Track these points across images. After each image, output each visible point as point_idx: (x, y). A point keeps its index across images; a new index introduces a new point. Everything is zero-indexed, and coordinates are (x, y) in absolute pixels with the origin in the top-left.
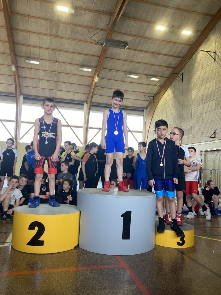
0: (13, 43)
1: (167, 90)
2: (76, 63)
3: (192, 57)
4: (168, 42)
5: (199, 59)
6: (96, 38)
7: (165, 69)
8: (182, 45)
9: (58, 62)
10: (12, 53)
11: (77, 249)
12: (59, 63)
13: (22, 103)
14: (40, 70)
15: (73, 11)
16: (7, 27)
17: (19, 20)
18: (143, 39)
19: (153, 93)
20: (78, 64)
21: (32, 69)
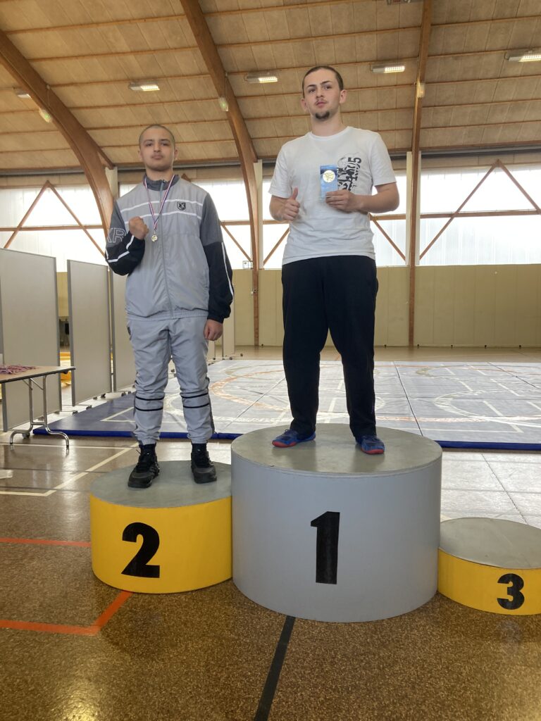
0: (212, 46)
2: (364, 58)
10: (213, 68)
13: (261, 178)
16: (188, 14)
20: (368, 59)
21: (265, 95)
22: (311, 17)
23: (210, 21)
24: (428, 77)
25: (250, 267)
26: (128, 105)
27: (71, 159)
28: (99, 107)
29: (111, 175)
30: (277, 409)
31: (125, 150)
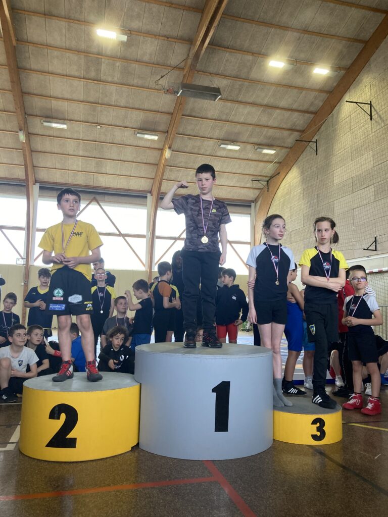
0: (21, 93)
1: (290, 170)
2: (131, 126)
3: (332, 112)
4: (290, 87)
5: (343, 116)
6: (164, 82)
7: (286, 133)
8: (315, 93)
9: (99, 124)
10: (19, 109)
11: (136, 451)
12: (101, 127)
13: (37, 196)
14: (68, 138)
15: (124, 38)
16: (9, 65)
17: (31, 54)
18: (246, 83)
19: (267, 174)
20: (134, 126)
21: (54, 137)
22: (101, 90)
23: (23, 75)
24: (174, 147)
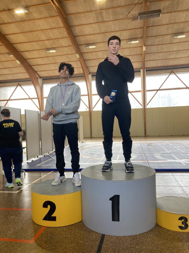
14: (98, 51)
16: (65, 27)
20: (126, 39)
21: (92, 52)
22: (106, 26)
23: (72, 29)
24: (147, 44)
25: (88, 110)
26: (45, 57)
27: (27, 76)
28: (36, 58)
29: (40, 81)
30: (98, 159)
31: (45, 72)
